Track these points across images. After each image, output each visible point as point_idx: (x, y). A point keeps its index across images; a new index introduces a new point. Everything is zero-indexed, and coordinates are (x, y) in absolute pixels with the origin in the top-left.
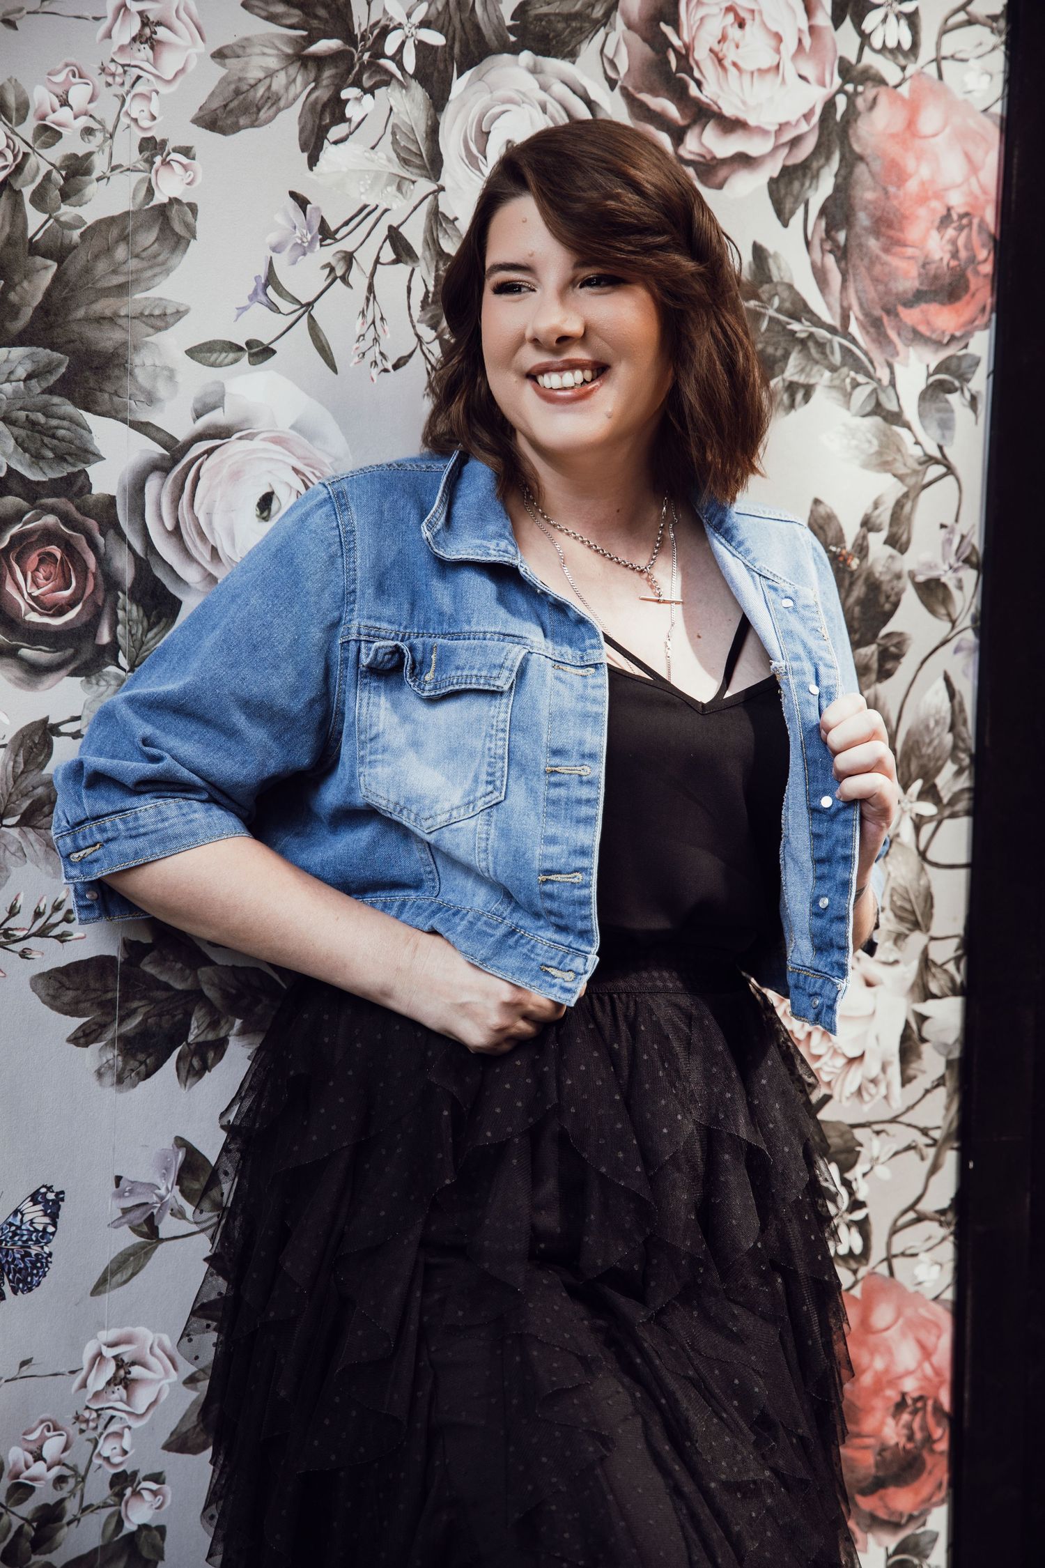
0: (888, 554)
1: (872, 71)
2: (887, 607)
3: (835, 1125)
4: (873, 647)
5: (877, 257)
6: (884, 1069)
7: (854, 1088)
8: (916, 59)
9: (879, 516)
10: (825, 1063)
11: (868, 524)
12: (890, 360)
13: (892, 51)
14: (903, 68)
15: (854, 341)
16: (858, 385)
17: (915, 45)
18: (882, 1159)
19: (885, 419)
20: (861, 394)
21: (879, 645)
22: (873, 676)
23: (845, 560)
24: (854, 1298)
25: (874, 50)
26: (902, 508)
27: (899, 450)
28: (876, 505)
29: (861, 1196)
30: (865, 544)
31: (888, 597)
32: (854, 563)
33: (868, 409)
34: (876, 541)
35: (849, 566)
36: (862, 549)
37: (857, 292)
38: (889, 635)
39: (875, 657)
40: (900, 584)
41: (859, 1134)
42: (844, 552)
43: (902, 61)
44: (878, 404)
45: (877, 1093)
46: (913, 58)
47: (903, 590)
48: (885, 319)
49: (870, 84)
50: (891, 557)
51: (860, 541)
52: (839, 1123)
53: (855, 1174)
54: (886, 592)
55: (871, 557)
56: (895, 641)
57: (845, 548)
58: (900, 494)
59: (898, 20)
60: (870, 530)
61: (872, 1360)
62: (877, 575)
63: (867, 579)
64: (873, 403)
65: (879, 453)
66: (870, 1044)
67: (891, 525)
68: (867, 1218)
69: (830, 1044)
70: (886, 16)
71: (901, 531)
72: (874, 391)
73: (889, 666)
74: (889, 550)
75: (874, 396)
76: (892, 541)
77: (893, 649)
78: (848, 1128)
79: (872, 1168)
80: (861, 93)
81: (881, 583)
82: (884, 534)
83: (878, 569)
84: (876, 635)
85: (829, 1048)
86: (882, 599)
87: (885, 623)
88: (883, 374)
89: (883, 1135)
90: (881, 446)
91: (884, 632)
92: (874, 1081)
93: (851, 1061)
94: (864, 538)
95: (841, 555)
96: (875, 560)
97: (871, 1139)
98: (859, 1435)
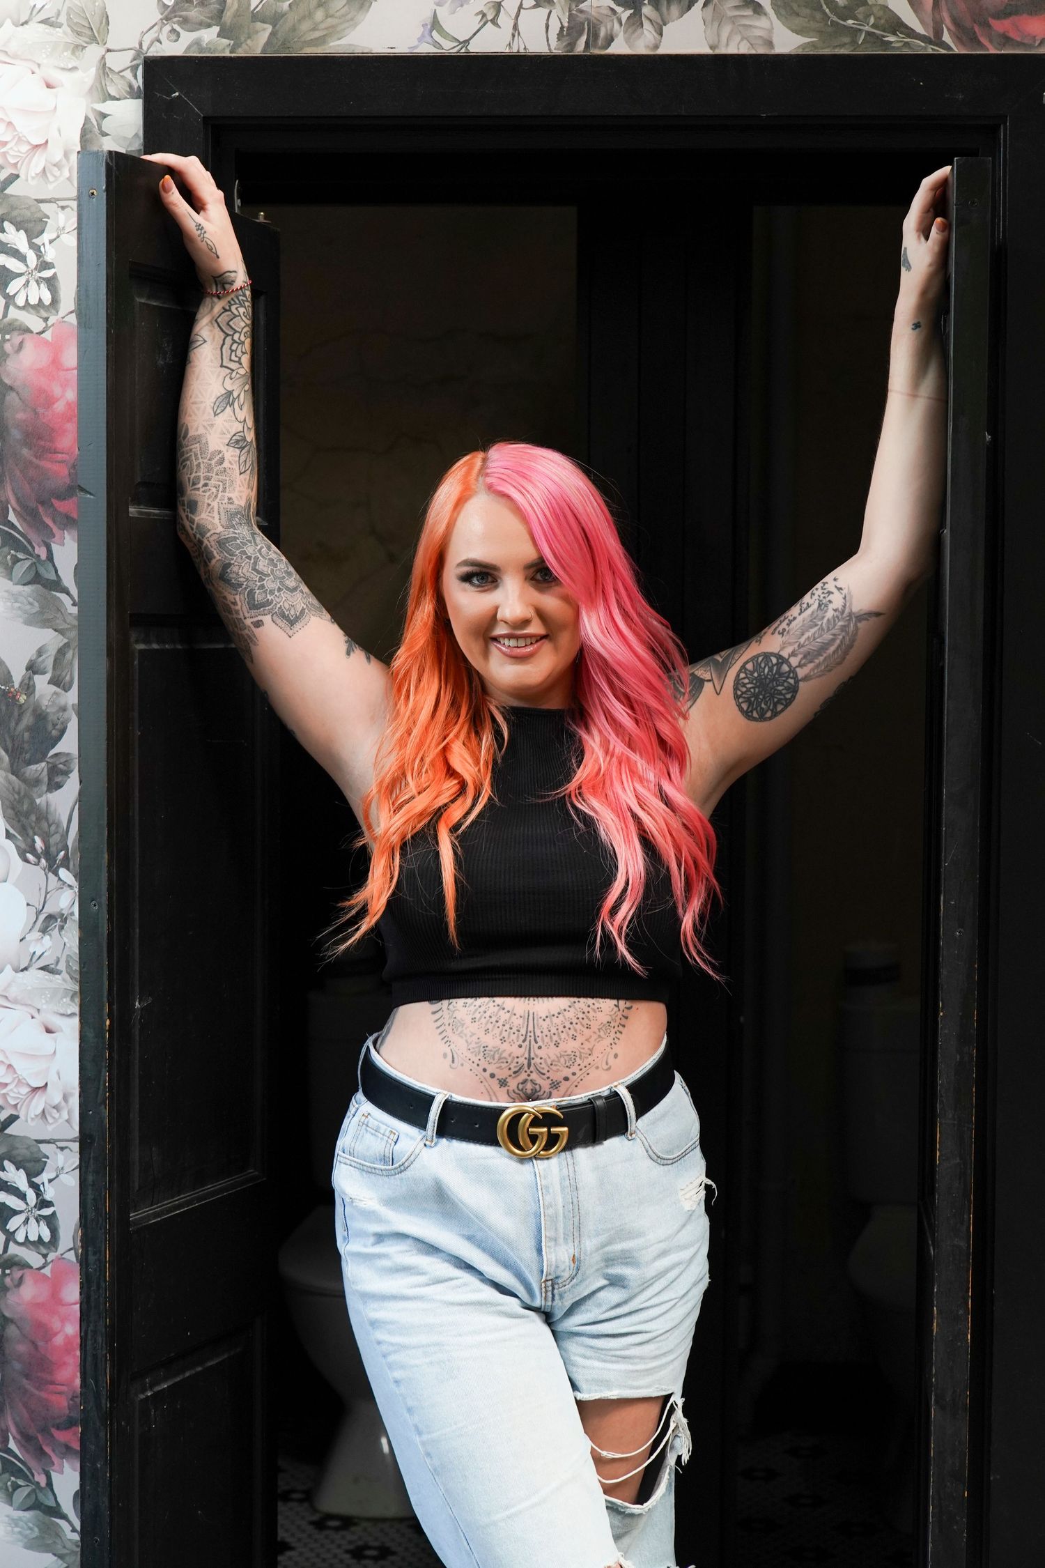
0: (53, 691)
1: (17, 324)
2: (54, 733)
3: (23, 1139)
4: (43, 764)
5: (31, 462)
6: (65, 1098)
7: (39, 1111)
8: (57, 312)
9: (43, 661)
10: (11, 1090)
11: (33, 668)
12: (48, 541)
13: (34, 307)
14: (46, 320)
15: (13, 526)
16: (19, 560)
17: (55, 301)
18: (66, 1170)
19: (44, 586)
20: (21, 569)
21: (48, 762)
22: (44, 788)
23: (14, 697)
24: (44, 1275)
25: (19, 308)
26: (64, 655)
27: (59, 610)
28: (40, 652)
29: (48, 1196)
30: (31, 683)
31: (54, 725)
32: (22, 699)
33: (29, 578)
34: (42, 683)
35: (18, 701)
36: (28, 687)
37: (13, 490)
38: (56, 755)
39: (45, 772)
40: (66, 715)
41: (44, 1148)
42: (12, 690)
43: (45, 315)
44: (37, 575)
45: (60, 1117)
46: (54, 312)
47: (68, 720)
48: (41, 510)
49: (15, 333)
50: (55, 693)
51: (26, 681)
52: (25, 1138)
53: (44, 1178)
54: (52, 721)
55: (37, 694)
56: (63, 760)
57: (13, 686)
58: (61, 645)
59: (38, 284)
60: (35, 673)
61: (63, 1326)
62: (44, 708)
63: (34, 711)
64: (33, 573)
65: (41, 613)
66: (52, 1078)
67: (54, 668)
68: (54, 1214)
69: (16, 1076)
70: (28, 281)
71: (64, 674)
72: (33, 564)
73: (58, 779)
74: (53, 688)
75: (34, 568)
76: (55, 681)
77: (61, 766)
78: (35, 1143)
79: (57, 1176)
80: (8, 340)
81: (47, 714)
82: (48, 676)
83: (45, 703)
84: (45, 755)
85: (14, 1079)
86: (50, 727)
87: (53, 746)
88: (41, 552)
89: (66, 1151)
90: (42, 607)
91: (52, 752)
92: (56, 1107)
93: (35, 1090)
94: (30, 678)
95: (9, 692)
96: (41, 696)
97: (56, 1154)
98: (52, 1383)
